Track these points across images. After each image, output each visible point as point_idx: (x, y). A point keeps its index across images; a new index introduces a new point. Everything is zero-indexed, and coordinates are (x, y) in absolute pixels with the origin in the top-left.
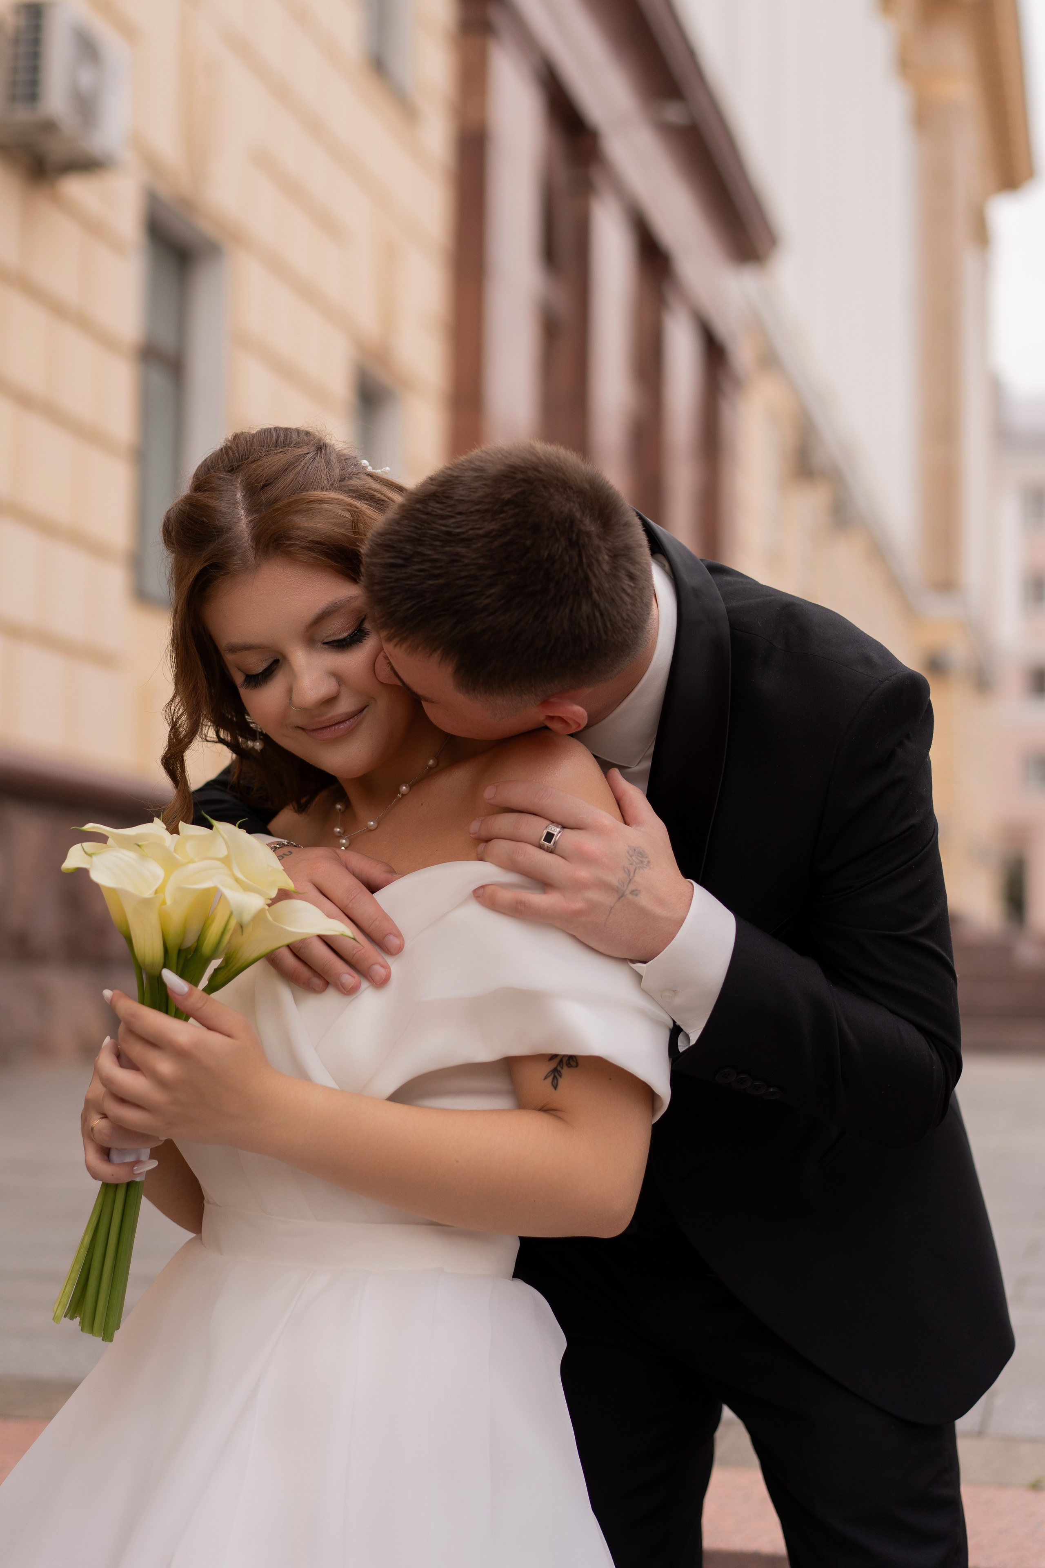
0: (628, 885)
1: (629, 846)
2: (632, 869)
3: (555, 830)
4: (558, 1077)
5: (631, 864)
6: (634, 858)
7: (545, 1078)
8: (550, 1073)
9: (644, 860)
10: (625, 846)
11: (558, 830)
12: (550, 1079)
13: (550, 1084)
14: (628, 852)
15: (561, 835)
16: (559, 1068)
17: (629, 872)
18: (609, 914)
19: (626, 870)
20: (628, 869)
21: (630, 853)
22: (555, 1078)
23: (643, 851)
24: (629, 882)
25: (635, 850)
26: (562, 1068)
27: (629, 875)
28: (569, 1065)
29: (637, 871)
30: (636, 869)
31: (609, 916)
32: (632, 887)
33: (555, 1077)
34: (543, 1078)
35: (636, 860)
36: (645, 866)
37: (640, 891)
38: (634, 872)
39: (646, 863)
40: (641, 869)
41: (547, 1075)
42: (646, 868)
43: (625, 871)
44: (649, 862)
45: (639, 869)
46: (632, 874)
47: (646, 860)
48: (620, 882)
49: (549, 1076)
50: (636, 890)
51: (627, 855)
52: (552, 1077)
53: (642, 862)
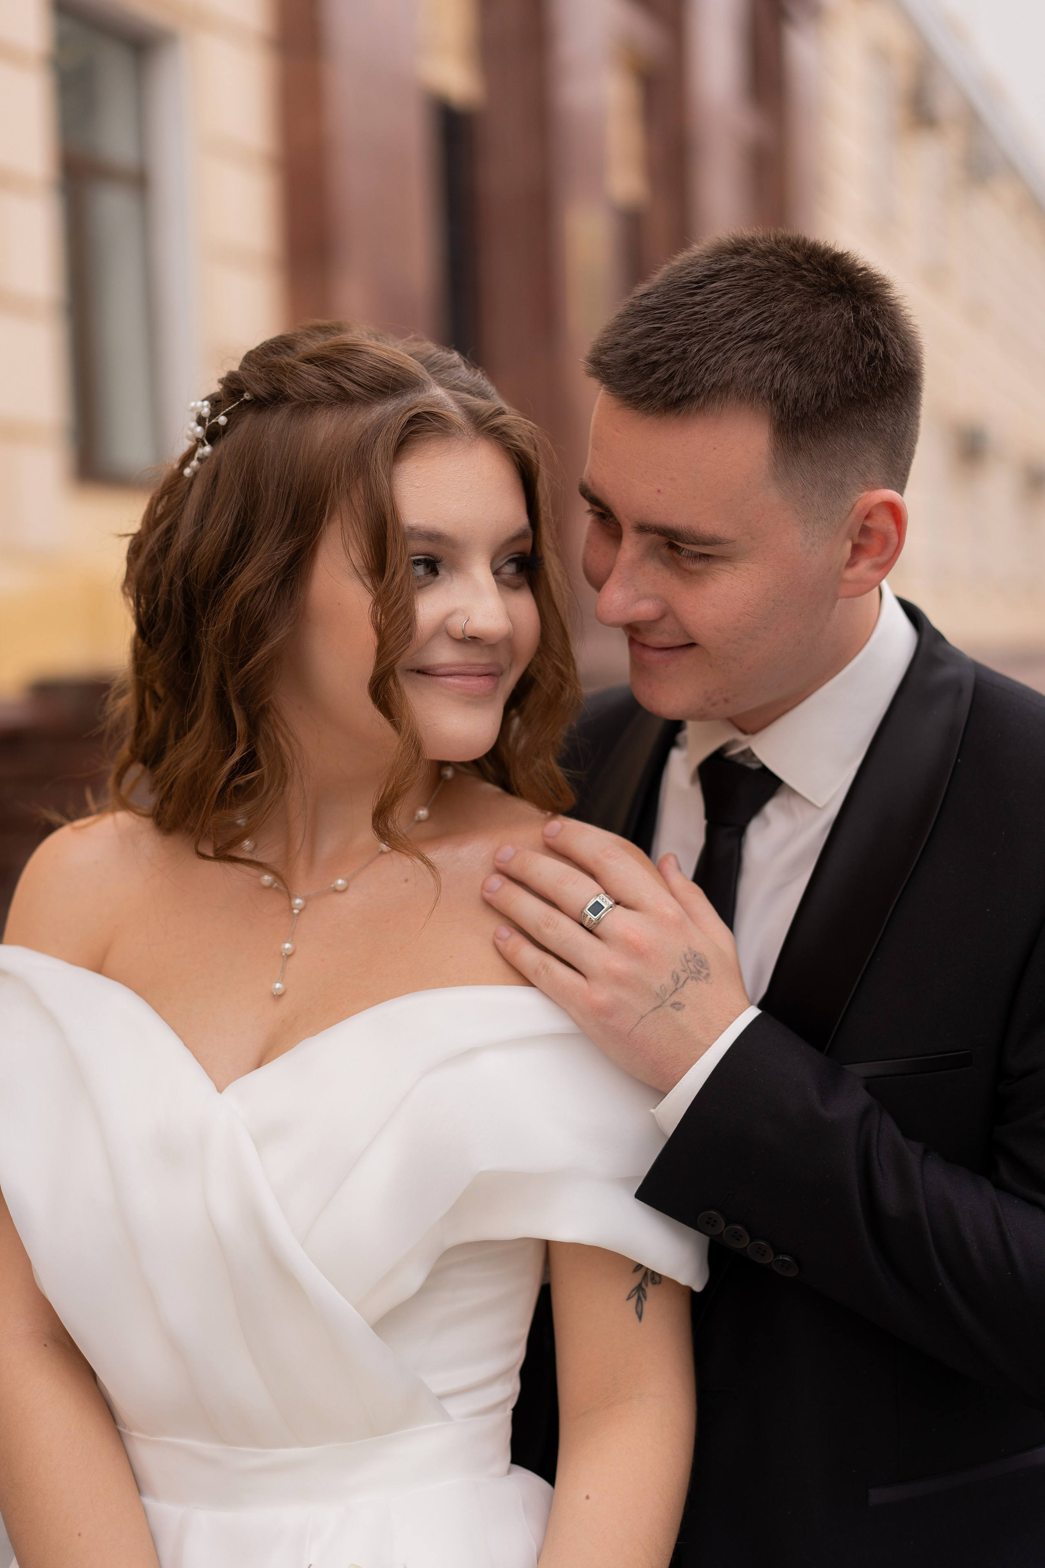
0: (671, 995)
1: (689, 948)
2: (683, 977)
3: (606, 902)
4: (643, 1299)
5: (684, 971)
6: (690, 964)
7: (629, 1299)
8: (634, 1292)
9: (702, 970)
10: (684, 946)
11: (611, 903)
12: (634, 1300)
13: (634, 1311)
14: (685, 956)
15: (611, 911)
16: (644, 1285)
17: (678, 979)
18: (638, 1023)
19: (675, 976)
20: (677, 976)
21: (687, 957)
22: (640, 1301)
23: (705, 960)
24: (674, 992)
25: (695, 956)
26: (647, 1285)
27: (677, 983)
28: (654, 1283)
29: (689, 981)
30: (687, 978)
31: (636, 1025)
32: (675, 998)
33: (639, 1299)
34: (626, 1297)
35: (692, 968)
36: (701, 978)
37: (684, 1006)
38: (685, 982)
39: (704, 975)
40: (694, 981)
41: (631, 1293)
42: (701, 980)
43: (673, 977)
44: (708, 975)
45: (692, 980)
46: (681, 983)
47: (705, 972)
48: (663, 988)
49: (633, 1296)
50: (680, 1004)
51: (683, 958)
52: (635, 1298)
53: (699, 972)
